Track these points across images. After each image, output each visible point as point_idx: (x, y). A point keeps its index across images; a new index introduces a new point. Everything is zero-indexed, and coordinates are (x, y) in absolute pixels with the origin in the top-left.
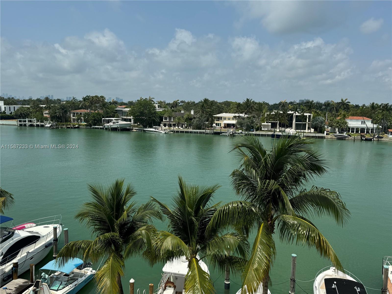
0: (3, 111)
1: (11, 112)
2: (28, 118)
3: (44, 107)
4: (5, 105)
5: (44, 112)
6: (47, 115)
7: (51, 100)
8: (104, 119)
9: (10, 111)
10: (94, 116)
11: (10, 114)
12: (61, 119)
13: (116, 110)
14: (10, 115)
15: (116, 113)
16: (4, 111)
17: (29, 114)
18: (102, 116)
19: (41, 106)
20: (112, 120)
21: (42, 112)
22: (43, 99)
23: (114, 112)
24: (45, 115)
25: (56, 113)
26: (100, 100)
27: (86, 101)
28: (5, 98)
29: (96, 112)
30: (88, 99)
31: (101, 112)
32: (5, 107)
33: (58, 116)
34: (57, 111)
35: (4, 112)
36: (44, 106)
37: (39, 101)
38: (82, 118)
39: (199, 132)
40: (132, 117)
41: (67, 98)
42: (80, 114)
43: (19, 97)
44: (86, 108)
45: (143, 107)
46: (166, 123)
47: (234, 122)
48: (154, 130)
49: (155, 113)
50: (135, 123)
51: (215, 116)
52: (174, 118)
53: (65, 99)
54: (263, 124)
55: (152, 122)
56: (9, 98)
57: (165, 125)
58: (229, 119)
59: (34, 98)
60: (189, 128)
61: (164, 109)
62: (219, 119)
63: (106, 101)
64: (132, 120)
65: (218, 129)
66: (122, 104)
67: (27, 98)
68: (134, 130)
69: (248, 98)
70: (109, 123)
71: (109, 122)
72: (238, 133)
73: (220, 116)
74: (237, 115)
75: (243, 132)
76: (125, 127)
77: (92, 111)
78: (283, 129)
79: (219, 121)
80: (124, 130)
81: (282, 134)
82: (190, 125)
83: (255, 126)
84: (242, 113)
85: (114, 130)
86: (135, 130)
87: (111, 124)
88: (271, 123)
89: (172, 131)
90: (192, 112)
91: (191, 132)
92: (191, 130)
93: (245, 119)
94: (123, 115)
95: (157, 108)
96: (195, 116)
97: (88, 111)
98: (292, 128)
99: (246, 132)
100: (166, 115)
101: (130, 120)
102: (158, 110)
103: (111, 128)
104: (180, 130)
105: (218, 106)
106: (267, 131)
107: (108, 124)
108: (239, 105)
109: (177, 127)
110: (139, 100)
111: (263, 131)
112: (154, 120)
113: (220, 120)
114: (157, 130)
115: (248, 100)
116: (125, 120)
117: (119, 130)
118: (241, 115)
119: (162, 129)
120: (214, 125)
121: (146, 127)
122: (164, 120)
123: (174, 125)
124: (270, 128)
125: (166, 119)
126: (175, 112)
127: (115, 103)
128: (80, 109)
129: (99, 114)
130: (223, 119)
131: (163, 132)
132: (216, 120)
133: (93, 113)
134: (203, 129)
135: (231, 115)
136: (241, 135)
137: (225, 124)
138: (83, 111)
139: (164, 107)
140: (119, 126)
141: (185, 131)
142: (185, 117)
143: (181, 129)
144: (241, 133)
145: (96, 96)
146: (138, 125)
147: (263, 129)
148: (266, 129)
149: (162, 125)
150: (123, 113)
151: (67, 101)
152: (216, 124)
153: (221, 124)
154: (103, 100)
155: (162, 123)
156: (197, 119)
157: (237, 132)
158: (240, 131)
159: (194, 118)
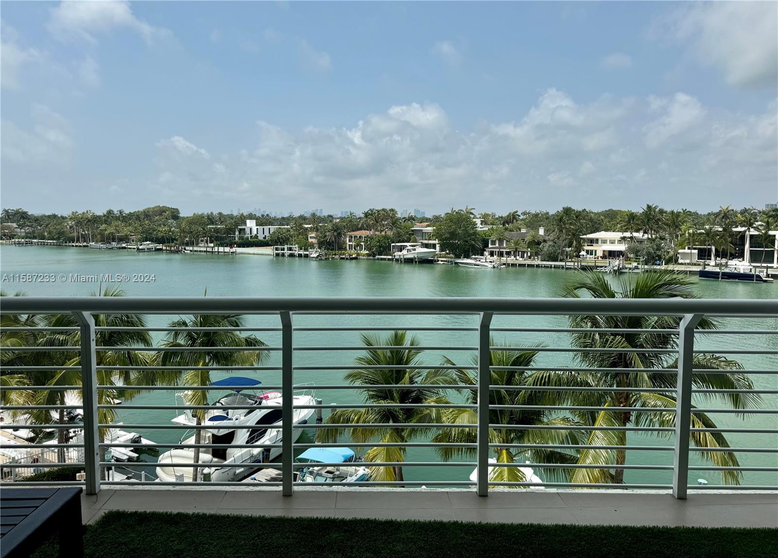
0: (254, 235)
1: (265, 236)
2: (287, 244)
3: (309, 228)
4: (257, 225)
5: (309, 236)
6: (314, 241)
7: (320, 217)
8: (394, 244)
9: (264, 234)
10: (379, 240)
11: (264, 238)
12: (333, 246)
13: (413, 231)
14: (263, 240)
15: (413, 234)
16: (256, 235)
17: (288, 239)
18: (391, 240)
19: (306, 226)
20: (406, 246)
21: (306, 235)
22: (308, 215)
23: (410, 234)
24: (310, 240)
25: (325, 236)
26: (389, 216)
27: (369, 218)
28: (259, 215)
29: (383, 233)
30: (372, 215)
31: (390, 233)
32: (257, 229)
33: (329, 242)
34: (327, 234)
35: (256, 237)
36: (310, 226)
37: (303, 218)
38: (362, 243)
39: (553, 266)
40: (437, 242)
41: (342, 212)
42: (360, 237)
43: (276, 213)
44: (368, 228)
45: (455, 223)
46: (494, 250)
47: (622, 247)
48: (473, 262)
49: (475, 233)
50: (442, 251)
51: (584, 236)
52: (507, 241)
53: (339, 216)
54: (680, 251)
55: (469, 249)
56: (263, 216)
57: (492, 254)
58: (612, 242)
59: (296, 214)
60: (534, 259)
61: (491, 226)
62: (592, 242)
63: (399, 215)
64: (438, 246)
65: (589, 260)
66: (423, 220)
67: (286, 216)
68: (440, 262)
69: (650, 204)
70: (401, 251)
71: (401, 249)
72: (630, 269)
73: (594, 237)
74: (628, 234)
75: (640, 266)
76: (426, 258)
77: (377, 233)
78: (724, 261)
79: (592, 245)
80: (425, 262)
81: (720, 271)
82: (537, 254)
83: (664, 255)
84: (638, 231)
85: (409, 261)
86: (442, 263)
87: (404, 252)
88: (700, 250)
89: (504, 264)
90: (541, 231)
91: (538, 266)
92: (539, 262)
93: (644, 241)
94: (424, 238)
95: (479, 225)
96: (547, 238)
97: (371, 233)
98: (743, 260)
99: (646, 267)
100: (493, 238)
101: (434, 246)
102: (480, 228)
103: (405, 259)
104: (517, 262)
105: (591, 220)
106: (688, 264)
107: (400, 253)
108: (632, 216)
109: (513, 257)
110: (450, 212)
111: (682, 264)
112: (473, 246)
113: (594, 245)
114: (478, 263)
115: (649, 207)
116: (427, 246)
117: (416, 262)
118: (635, 234)
119: (487, 261)
120: (583, 253)
121: (458, 257)
122: (490, 246)
123: (508, 254)
124: (695, 259)
125: (493, 243)
126: (510, 231)
127: (412, 219)
128: (360, 229)
129: (386, 237)
130: (600, 241)
131: (490, 265)
132: (586, 244)
133: (379, 236)
134: (561, 261)
135: (618, 235)
136: (636, 271)
137: (604, 251)
138: (364, 233)
139: (492, 224)
140: (416, 256)
141: (527, 263)
142: (528, 238)
143: (520, 260)
144: (636, 268)
145: (383, 210)
146: (447, 254)
147: (680, 261)
148: (688, 261)
149: (486, 253)
150: (422, 234)
151: (341, 218)
152: (587, 252)
153: (596, 251)
154: (393, 214)
155: (487, 250)
156: (551, 243)
157: (627, 266)
158: (635, 264)
159: (545, 241)
